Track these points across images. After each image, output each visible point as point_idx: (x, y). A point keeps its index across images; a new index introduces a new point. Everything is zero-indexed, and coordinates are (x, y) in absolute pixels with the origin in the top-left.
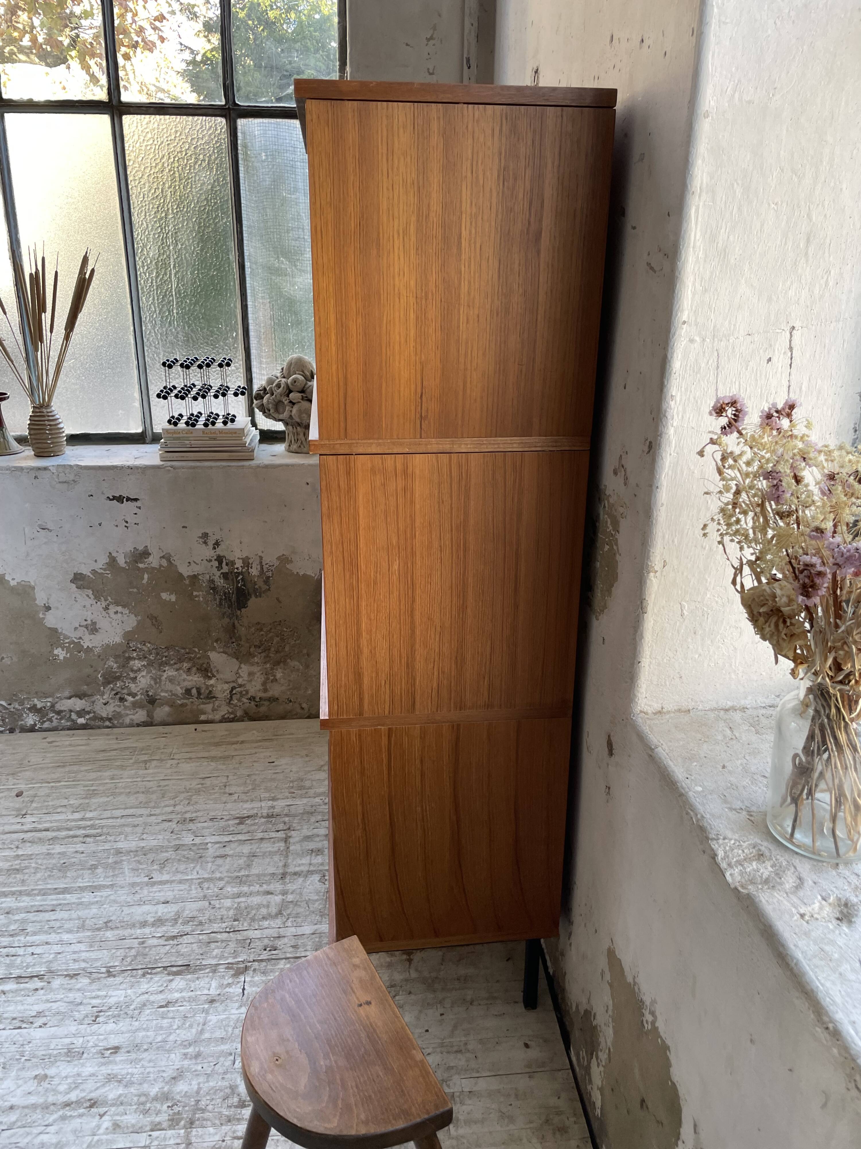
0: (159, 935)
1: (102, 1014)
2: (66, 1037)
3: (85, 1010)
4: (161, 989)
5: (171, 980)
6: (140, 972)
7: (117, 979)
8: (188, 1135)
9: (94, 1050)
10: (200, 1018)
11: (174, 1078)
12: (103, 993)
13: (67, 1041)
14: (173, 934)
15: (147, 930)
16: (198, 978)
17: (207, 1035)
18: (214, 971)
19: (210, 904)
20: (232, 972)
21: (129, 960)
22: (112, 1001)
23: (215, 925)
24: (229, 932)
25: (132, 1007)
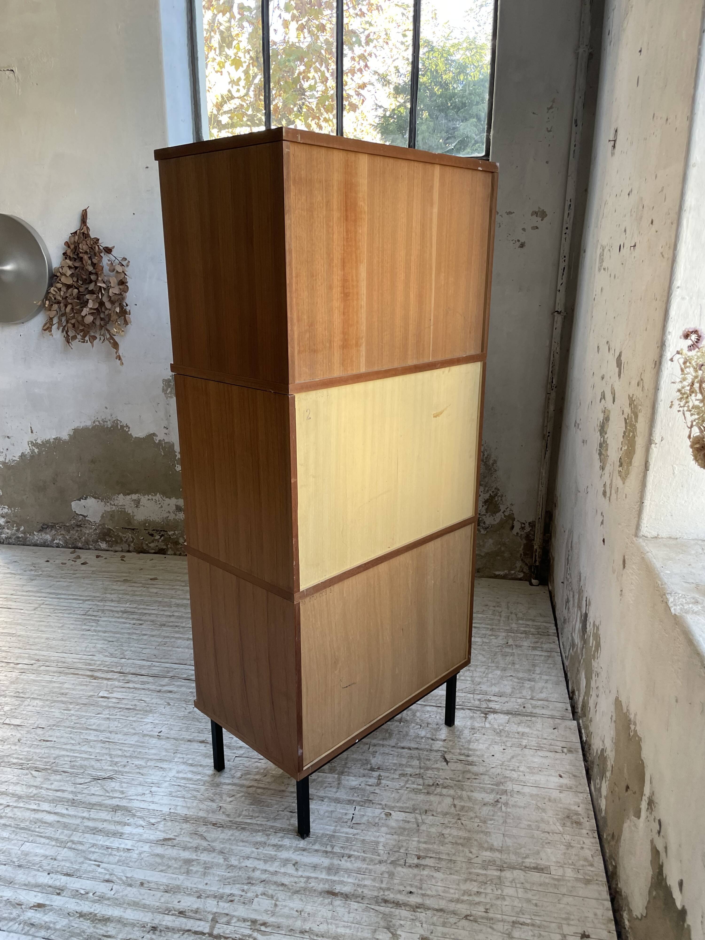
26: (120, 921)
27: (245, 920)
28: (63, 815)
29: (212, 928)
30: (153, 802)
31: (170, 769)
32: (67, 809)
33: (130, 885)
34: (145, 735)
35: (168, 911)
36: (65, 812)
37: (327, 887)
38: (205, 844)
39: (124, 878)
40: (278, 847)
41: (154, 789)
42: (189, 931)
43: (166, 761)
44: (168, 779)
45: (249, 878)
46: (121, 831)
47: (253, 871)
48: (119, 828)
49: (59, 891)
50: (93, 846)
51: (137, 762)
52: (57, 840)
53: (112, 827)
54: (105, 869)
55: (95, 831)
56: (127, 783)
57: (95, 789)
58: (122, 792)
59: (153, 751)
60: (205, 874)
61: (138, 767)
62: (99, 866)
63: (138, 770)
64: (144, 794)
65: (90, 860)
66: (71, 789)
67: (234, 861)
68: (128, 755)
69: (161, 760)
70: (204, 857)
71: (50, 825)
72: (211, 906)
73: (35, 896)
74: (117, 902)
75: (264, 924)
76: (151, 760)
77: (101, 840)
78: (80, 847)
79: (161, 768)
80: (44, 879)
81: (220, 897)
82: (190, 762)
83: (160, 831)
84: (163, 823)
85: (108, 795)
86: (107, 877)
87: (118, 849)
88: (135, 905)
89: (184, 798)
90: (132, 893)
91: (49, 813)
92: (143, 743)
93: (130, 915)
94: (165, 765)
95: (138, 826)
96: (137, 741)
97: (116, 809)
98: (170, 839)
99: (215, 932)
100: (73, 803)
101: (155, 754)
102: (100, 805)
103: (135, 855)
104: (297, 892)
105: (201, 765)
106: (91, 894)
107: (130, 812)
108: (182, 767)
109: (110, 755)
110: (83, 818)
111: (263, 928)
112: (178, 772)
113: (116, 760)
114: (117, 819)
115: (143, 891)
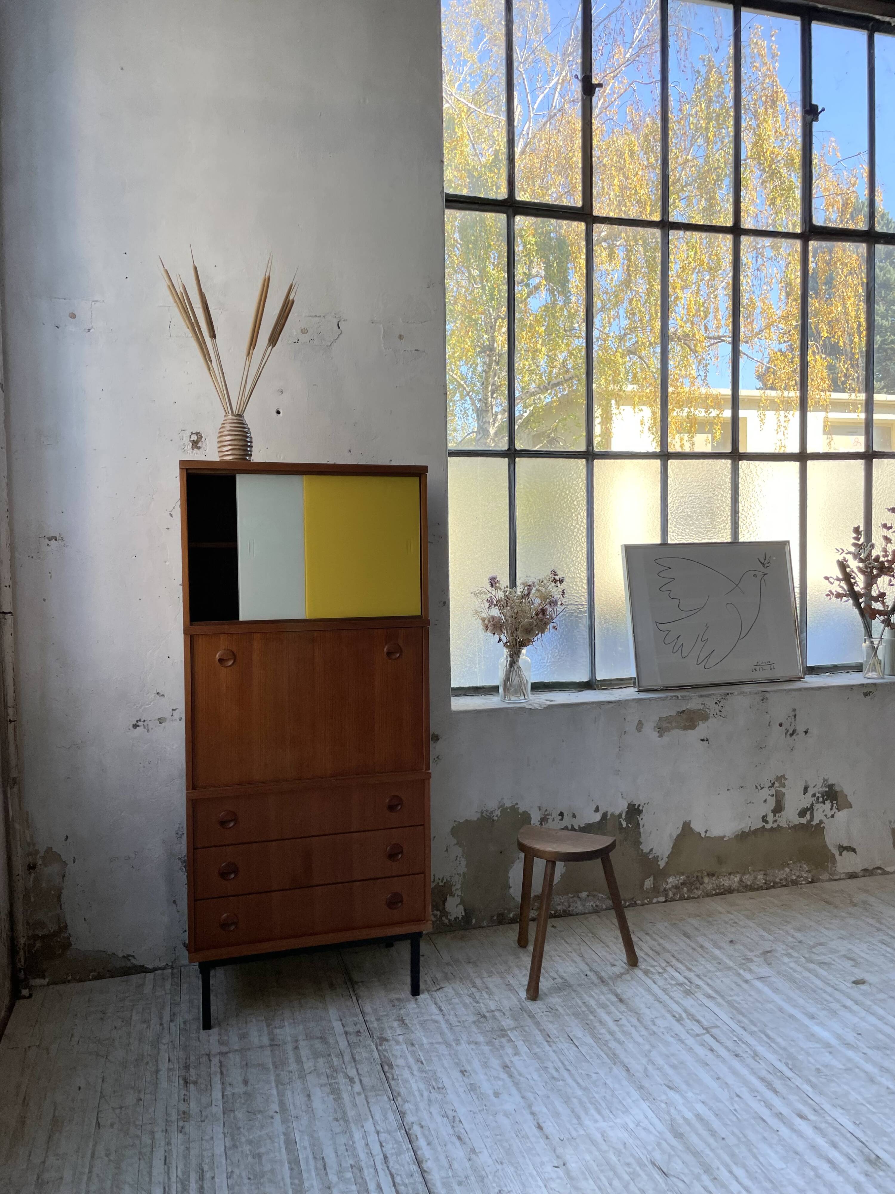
0: (350, 1087)
1: (436, 1087)
2: (459, 1096)
3: (434, 1095)
4: (406, 1069)
5: (398, 1066)
6: (392, 1082)
7: (401, 1091)
8: (509, 1030)
9: (467, 1080)
10: (427, 1046)
11: (476, 1043)
12: (417, 1094)
13: (463, 1095)
14: (348, 1080)
15: (345, 1096)
16: (393, 1055)
17: (440, 1040)
18: (386, 1050)
19: (310, 1073)
20: (385, 1043)
21: (380, 1093)
22: (422, 1086)
23: (335, 1063)
24: (343, 1056)
25: (425, 1075)
26: (754, 1072)
27: (682, 1024)
28: (727, 1166)
29: (704, 1034)
30: (646, 1117)
31: (597, 1129)
32: (718, 1169)
33: (726, 1083)
34: (571, 1178)
35: (718, 1056)
36: (722, 1168)
37: (620, 1004)
38: (650, 1068)
39: (726, 1090)
40: (612, 1033)
41: (632, 1125)
42: (718, 1041)
43: (590, 1139)
44: (611, 1124)
45: (651, 1035)
46: (694, 1118)
47: (643, 1035)
48: (694, 1121)
49: (779, 1116)
50: (727, 1125)
51: (614, 1159)
52: (750, 1150)
53: (698, 1126)
54: (733, 1105)
55: (713, 1133)
56: (645, 1148)
57: (677, 1166)
58: (659, 1144)
59: (588, 1157)
60: (673, 1055)
61: (618, 1153)
62: (735, 1110)
63: (623, 1151)
64: (644, 1129)
65: (738, 1118)
66: (696, 1184)
67: (647, 1047)
68: (611, 1174)
69: (594, 1142)
70: (660, 1061)
71: (744, 1167)
72: (690, 1041)
73: (800, 1125)
74: (746, 1083)
75: (674, 1016)
76: (599, 1150)
77: (716, 1124)
78: (736, 1131)
79: (603, 1136)
80: (784, 1131)
81: (682, 1041)
82: (575, 1121)
83: (667, 1095)
84: (659, 1099)
85: (672, 1153)
86: (737, 1099)
87: (711, 1109)
88: (735, 1072)
89: (620, 1102)
90: (731, 1080)
91: (737, 1179)
92: (583, 1173)
93: (744, 1072)
94: (598, 1137)
95: (679, 1112)
96: (586, 1179)
97: (679, 1136)
98: (668, 1087)
99: (705, 1031)
100: (708, 1170)
101: (590, 1152)
102: (688, 1148)
103: (703, 1097)
104: (636, 1013)
105: (573, 1111)
106: (758, 1098)
107: (672, 1125)
108: (587, 1122)
109: (626, 1187)
110: (712, 1150)
111: (677, 1016)
112: (596, 1121)
113: (627, 1177)
114: (688, 1128)
115: (721, 1076)
